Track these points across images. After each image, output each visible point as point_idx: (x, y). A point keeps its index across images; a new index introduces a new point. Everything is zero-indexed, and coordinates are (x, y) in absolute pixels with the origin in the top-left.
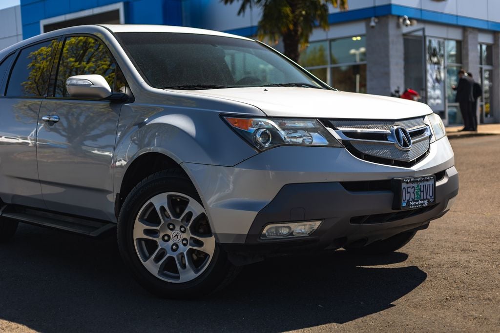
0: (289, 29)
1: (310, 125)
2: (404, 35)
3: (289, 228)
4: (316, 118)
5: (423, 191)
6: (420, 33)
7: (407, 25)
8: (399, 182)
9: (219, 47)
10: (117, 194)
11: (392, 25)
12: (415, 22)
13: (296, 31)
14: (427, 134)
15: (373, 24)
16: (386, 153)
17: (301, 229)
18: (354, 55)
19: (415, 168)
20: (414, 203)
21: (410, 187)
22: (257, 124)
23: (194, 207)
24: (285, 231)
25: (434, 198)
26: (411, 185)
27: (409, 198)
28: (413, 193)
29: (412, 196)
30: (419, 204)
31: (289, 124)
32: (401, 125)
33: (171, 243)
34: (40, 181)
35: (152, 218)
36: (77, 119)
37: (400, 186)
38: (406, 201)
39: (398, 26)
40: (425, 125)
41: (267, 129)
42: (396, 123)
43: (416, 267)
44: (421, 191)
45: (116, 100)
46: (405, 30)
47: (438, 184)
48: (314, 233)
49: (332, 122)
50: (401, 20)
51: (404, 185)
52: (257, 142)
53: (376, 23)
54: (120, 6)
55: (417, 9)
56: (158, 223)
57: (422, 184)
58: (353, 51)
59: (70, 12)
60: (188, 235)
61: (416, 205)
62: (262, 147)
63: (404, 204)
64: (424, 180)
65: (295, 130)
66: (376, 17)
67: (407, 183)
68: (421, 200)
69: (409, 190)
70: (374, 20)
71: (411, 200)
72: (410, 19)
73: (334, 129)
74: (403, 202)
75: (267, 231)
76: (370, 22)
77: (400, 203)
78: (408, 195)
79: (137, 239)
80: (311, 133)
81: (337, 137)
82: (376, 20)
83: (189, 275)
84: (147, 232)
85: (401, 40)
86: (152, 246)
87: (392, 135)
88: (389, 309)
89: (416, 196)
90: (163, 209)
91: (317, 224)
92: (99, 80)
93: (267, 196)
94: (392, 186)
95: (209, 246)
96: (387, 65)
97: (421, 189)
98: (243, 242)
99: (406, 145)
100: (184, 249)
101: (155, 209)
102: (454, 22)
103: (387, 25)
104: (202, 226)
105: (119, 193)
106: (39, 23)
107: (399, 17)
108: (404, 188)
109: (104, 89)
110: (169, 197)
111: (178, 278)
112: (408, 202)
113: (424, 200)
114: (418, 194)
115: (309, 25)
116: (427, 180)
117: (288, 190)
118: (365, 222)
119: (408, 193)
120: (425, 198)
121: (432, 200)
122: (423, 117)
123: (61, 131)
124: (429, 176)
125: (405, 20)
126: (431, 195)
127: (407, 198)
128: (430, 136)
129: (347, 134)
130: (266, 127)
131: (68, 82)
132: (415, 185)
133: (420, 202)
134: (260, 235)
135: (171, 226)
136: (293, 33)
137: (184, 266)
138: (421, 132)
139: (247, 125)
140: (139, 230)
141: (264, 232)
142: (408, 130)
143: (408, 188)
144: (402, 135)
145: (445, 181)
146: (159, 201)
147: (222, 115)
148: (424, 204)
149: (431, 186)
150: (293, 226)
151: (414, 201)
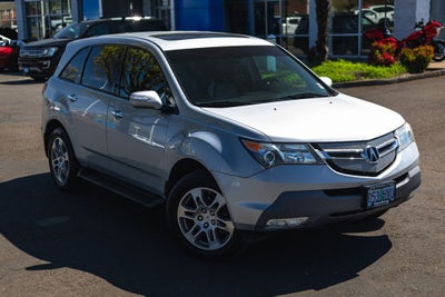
3: (285, 222)
4: (308, 143)
8: (367, 189)
17: (293, 222)
20: (378, 203)
22: (265, 147)
23: (219, 199)
24: (282, 224)
25: (395, 197)
26: (376, 191)
27: (374, 201)
30: (381, 203)
32: (373, 143)
33: (203, 222)
35: (190, 203)
37: (367, 191)
38: (371, 203)
40: (394, 139)
41: (271, 151)
42: (369, 143)
47: (398, 186)
48: (302, 224)
49: (319, 145)
51: (370, 191)
52: (264, 162)
56: (194, 207)
57: (385, 189)
60: (215, 218)
62: (268, 165)
63: (369, 205)
64: (386, 186)
65: (293, 151)
67: (373, 190)
68: (383, 201)
73: (320, 150)
74: (369, 203)
75: (270, 224)
77: (366, 204)
78: (373, 198)
79: (180, 218)
80: (304, 154)
81: (322, 156)
83: (215, 245)
84: (186, 213)
86: (191, 223)
87: (364, 153)
88: (354, 279)
89: (379, 198)
90: (198, 198)
92: (153, 95)
93: (269, 200)
94: (361, 191)
95: (230, 226)
97: (384, 192)
98: (253, 230)
99: (374, 160)
100: (213, 228)
101: (192, 198)
104: (224, 213)
108: (370, 193)
110: (203, 191)
111: (208, 246)
112: (373, 203)
113: (385, 200)
116: (389, 185)
117: (284, 196)
119: (373, 196)
120: (387, 198)
121: (393, 199)
122: (394, 132)
124: (391, 183)
126: (392, 196)
127: (372, 201)
128: (397, 149)
129: (330, 154)
130: (271, 149)
131: (132, 98)
132: (379, 190)
134: (265, 225)
135: (203, 210)
137: (212, 239)
139: (257, 147)
140: (182, 211)
141: (268, 224)
142: (377, 147)
143: (373, 193)
144: (372, 152)
145: (406, 181)
146: (196, 193)
147: (240, 139)
148: (386, 203)
149: (392, 188)
150: (288, 220)
151: (377, 201)
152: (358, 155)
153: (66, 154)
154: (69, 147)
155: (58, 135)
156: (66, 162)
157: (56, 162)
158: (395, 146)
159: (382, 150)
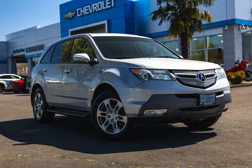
0: (183, 32)
1: (163, 72)
2: (242, 33)
3: (155, 112)
4: (166, 69)
5: (210, 99)
6: (250, 33)
7: (243, 29)
9: (135, 42)
11: (236, 29)
12: (248, 27)
13: (186, 33)
15: (226, 28)
16: (194, 83)
17: (159, 112)
19: (207, 89)
20: (206, 103)
22: (143, 72)
23: (119, 104)
24: (153, 113)
25: (216, 102)
26: (205, 96)
28: (206, 99)
29: (205, 100)
30: (208, 104)
31: (155, 72)
32: (202, 72)
33: (111, 118)
34: (63, 96)
35: (104, 109)
36: (81, 72)
37: (200, 96)
38: (202, 102)
39: (239, 29)
40: (214, 73)
41: (146, 73)
42: (200, 72)
44: (209, 99)
45: (92, 63)
46: (243, 31)
48: (164, 114)
49: (172, 71)
50: (241, 26)
51: (201, 96)
52: (142, 79)
53: (228, 28)
54: (105, 22)
55: (249, 21)
56: (106, 110)
57: (210, 96)
59: (82, 25)
60: (117, 115)
61: (207, 104)
62: (144, 80)
63: (201, 103)
64: (210, 94)
65: (158, 74)
66: (228, 25)
67: (203, 95)
68: (209, 102)
69: (204, 98)
70: (227, 27)
71: (204, 102)
72: (245, 26)
73: (173, 73)
74: (201, 102)
75: (146, 113)
76: (225, 27)
77: (199, 103)
78: (203, 100)
79: (98, 117)
80: (164, 75)
81: (174, 77)
82: (228, 27)
83: (117, 131)
84: (102, 114)
85: (241, 36)
86: (104, 119)
87: (197, 76)
89: (207, 101)
90: (108, 105)
91: (165, 110)
92: (86, 56)
93: (146, 99)
94: (196, 96)
95: (125, 119)
97: (209, 98)
98: (137, 117)
99: (203, 80)
100: (116, 121)
101: (105, 105)
103: (233, 29)
104: (122, 112)
105: (92, 99)
106: (68, 30)
107: (239, 25)
108: (201, 97)
109: (87, 59)
110: (110, 100)
111: (113, 132)
112: (203, 102)
113: (210, 102)
115: (192, 30)
116: (212, 94)
117: (154, 97)
118: (186, 111)
119: (203, 99)
120: (211, 101)
121: (214, 102)
122: (214, 70)
123: (74, 77)
124: (213, 93)
125: (242, 26)
126: (214, 100)
127: (203, 101)
128: (216, 78)
129: (178, 75)
131: (74, 56)
132: (207, 96)
133: (209, 103)
134: (143, 114)
135: (111, 112)
136: (185, 34)
137: (115, 128)
138: (213, 75)
139: (138, 72)
140: (99, 113)
141: (145, 113)
142: (205, 74)
143: (203, 97)
144: (202, 76)
145: (222, 95)
146: (107, 102)
147: (130, 68)
148: (211, 104)
149: (214, 97)
150: (156, 111)
151: (206, 102)
152: (194, 77)
153: (42, 102)
154: (43, 97)
155: (38, 92)
156: (42, 105)
157: (37, 107)
158: (215, 76)
159: (207, 76)
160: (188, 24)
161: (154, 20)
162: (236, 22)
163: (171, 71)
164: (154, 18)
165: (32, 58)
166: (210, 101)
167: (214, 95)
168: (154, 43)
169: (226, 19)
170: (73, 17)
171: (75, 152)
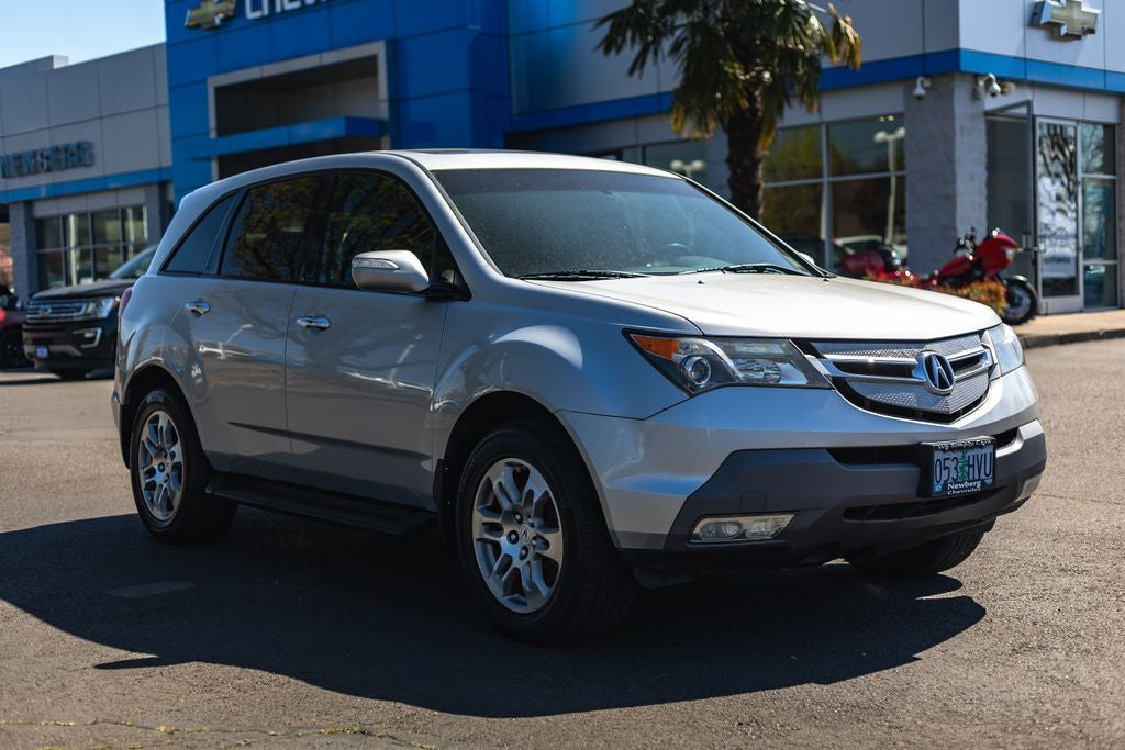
0: (738, 106)
1: (777, 350)
2: (987, 113)
3: (739, 525)
4: (788, 338)
5: (973, 466)
6: (1023, 111)
7: (994, 95)
8: (930, 450)
10: (439, 460)
11: (961, 93)
12: (1012, 86)
13: (753, 111)
14: (985, 364)
15: (919, 91)
16: (907, 398)
17: (760, 527)
18: (884, 144)
19: (959, 424)
20: (956, 486)
21: (948, 459)
22: (687, 348)
24: (731, 530)
25: (994, 478)
26: (951, 455)
27: (947, 478)
28: (955, 468)
29: (954, 474)
30: (964, 488)
31: (742, 348)
32: (938, 349)
33: (520, 546)
34: (289, 434)
37: (932, 456)
38: (942, 482)
39: (975, 96)
40: (982, 348)
41: (702, 356)
42: (928, 346)
43: (970, 599)
44: (969, 466)
46: (990, 104)
47: (1000, 453)
48: (781, 534)
49: (814, 344)
50: (981, 83)
51: (938, 455)
52: (686, 379)
53: (926, 89)
54: (378, 49)
55: (1016, 58)
57: (970, 453)
58: (880, 136)
61: (959, 489)
62: (694, 388)
63: (938, 488)
64: (975, 447)
65: (752, 358)
66: (926, 76)
67: (944, 451)
68: (969, 482)
69: (948, 463)
70: (922, 83)
71: (951, 480)
72: (1001, 81)
73: (819, 356)
74: (935, 483)
75: (701, 530)
76: (915, 86)
77: (931, 486)
78: (945, 473)
79: (479, 540)
80: (779, 365)
81: (823, 371)
82: (927, 83)
84: (489, 528)
85: (982, 126)
87: (919, 367)
88: (911, 664)
89: (960, 474)
90: (500, 485)
91: (786, 519)
94: (917, 456)
96: (949, 178)
97: (969, 461)
98: (661, 547)
99: (943, 385)
102: (1099, 85)
103: (950, 95)
105: (443, 458)
106: (205, 81)
107: (976, 76)
108: (939, 460)
109: (418, 275)
112: (946, 483)
113: (974, 480)
114: (963, 470)
116: (981, 446)
118: (869, 518)
119: (945, 468)
120: (977, 476)
121: (989, 481)
122: (980, 333)
124: (984, 440)
125: (989, 82)
126: (988, 472)
127: (944, 478)
128: (991, 369)
129: (840, 365)
130: (702, 353)
131: (355, 264)
132: (959, 455)
133: (966, 484)
134: (690, 535)
135: (517, 515)
138: (973, 361)
139: (672, 349)
140: (479, 525)
141: (697, 530)
142: (948, 358)
143: (945, 459)
144: (937, 367)
145: (1016, 446)
147: (626, 332)
148: (975, 487)
149: (988, 456)
150: (746, 522)
151: (955, 481)
152: (904, 370)
153: (177, 448)
155: (156, 405)
156: (176, 467)
157: (151, 472)
158: (987, 363)
159: (961, 365)
160: (760, 73)
161: (613, 52)
162: (965, 65)
163: (806, 344)
164: (611, 44)
165: (29, 204)
166: (971, 477)
167: (990, 450)
168: (694, 196)
169: (917, 51)
170: (226, 20)
171: (408, 709)
